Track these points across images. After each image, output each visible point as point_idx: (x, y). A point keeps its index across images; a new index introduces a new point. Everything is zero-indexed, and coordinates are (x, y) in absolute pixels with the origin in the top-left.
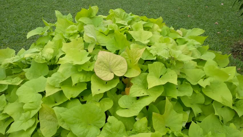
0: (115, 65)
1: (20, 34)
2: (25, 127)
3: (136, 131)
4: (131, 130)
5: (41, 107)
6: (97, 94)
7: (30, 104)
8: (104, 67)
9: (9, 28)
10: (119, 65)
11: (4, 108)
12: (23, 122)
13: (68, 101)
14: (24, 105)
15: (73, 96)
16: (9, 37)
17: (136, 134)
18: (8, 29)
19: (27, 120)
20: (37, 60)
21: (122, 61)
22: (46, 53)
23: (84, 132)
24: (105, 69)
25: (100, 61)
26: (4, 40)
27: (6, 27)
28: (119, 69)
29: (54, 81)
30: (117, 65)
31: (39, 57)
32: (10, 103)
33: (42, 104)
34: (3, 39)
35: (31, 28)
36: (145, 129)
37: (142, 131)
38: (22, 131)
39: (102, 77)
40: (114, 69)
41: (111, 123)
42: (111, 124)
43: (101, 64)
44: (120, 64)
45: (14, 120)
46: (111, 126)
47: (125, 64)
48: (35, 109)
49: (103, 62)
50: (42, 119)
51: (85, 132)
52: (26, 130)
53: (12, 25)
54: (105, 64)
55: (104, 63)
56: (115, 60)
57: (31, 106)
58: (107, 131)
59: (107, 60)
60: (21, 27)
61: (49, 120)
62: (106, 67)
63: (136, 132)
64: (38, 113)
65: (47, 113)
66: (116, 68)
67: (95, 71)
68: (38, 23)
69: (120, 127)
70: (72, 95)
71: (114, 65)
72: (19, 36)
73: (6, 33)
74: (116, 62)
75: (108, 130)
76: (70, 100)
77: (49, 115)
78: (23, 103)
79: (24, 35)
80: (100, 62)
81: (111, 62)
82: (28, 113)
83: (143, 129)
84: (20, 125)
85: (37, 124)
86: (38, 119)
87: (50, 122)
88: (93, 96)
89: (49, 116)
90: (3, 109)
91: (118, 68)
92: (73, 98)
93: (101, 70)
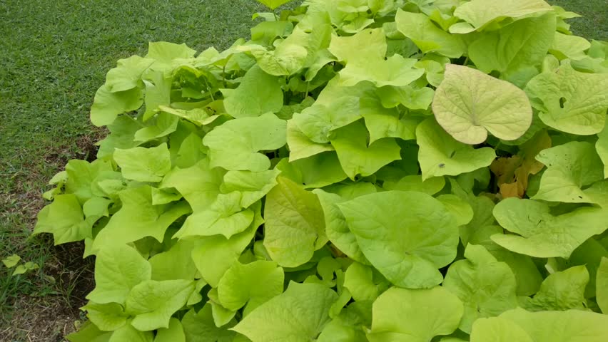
0: (491, 106)
1: (183, 27)
2: (228, 228)
3: (551, 299)
4: (532, 297)
5: (277, 183)
6: (436, 175)
7: (242, 175)
8: (458, 106)
9: (155, 11)
10: (503, 108)
11: (163, 177)
12: (221, 217)
13: (348, 181)
14: (225, 174)
15: (363, 170)
16: (157, 31)
17: (546, 310)
18: (154, 13)
19: (230, 213)
20: (267, 66)
21: (516, 98)
22: (286, 55)
23: (400, 269)
24: (461, 113)
25: (451, 87)
26: (145, 34)
27: (150, 7)
28: (504, 119)
29: (309, 124)
30: (498, 107)
31: (270, 59)
32: (181, 167)
33: (278, 176)
34: (141, 33)
35: (209, 16)
36: (577, 301)
37: (568, 305)
38: (219, 238)
39: (454, 132)
40: (488, 117)
41: (473, 261)
42: (476, 265)
43: (453, 96)
44: (508, 105)
45: (193, 210)
46: (473, 272)
47: (523, 107)
48: (254, 190)
49: (458, 91)
50: (270, 218)
51: (403, 268)
52: (230, 238)
53: (164, 6)
54: (462, 97)
55: (460, 95)
56: (491, 94)
57: (242, 180)
58: (464, 283)
59: (469, 87)
60: (185, 12)
61: (288, 224)
62: (465, 108)
63: (550, 303)
64: (263, 200)
65: (285, 204)
66: (494, 114)
67: (436, 110)
68: (224, 8)
69: (501, 280)
70: (360, 167)
71: (486, 107)
72: (179, 32)
73: (149, 20)
74: (494, 98)
75: (465, 280)
76: (353, 180)
77: (292, 209)
78: (224, 169)
79: (191, 31)
80: (451, 90)
81: (478, 96)
82: (236, 194)
83: (572, 298)
84: (215, 222)
85: (256, 227)
86: (262, 215)
87: (291, 229)
88: (424, 179)
89: (292, 213)
90: (160, 179)
91: (499, 116)
92: (363, 175)
93: (451, 112)
